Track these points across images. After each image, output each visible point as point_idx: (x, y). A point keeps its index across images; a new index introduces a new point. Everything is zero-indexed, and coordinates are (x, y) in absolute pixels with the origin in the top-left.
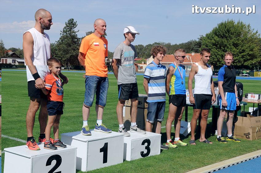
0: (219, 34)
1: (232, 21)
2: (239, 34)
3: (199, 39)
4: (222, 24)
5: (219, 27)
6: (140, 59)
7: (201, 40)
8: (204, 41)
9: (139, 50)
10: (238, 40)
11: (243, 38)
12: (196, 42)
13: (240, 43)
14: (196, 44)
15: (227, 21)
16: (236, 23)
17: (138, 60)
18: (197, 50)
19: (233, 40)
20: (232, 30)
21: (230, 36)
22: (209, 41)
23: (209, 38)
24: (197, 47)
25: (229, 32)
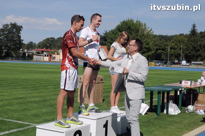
0: (122, 30)
1: (132, 20)
2: (138, 31)
3: (104, 33)
4: (124, 22)
5: (121, 25)
6: (53, 50)
7: (106, 34)
8: (110, 36)
9: (51, 42)
10: (137, 35)
11: (141, 34)
12: (102, 37)
13: (139, 38)
14: (102, 38)
15: (127, 20)
16: (135, 22)
17: (51, 51)
18: (103, 43)
19: (133, 35)
20: (132, 27)
21: (130, 32)
22: (114, 35)
23: (113, 33)
24: (103, 41)
25: (130, 29)
